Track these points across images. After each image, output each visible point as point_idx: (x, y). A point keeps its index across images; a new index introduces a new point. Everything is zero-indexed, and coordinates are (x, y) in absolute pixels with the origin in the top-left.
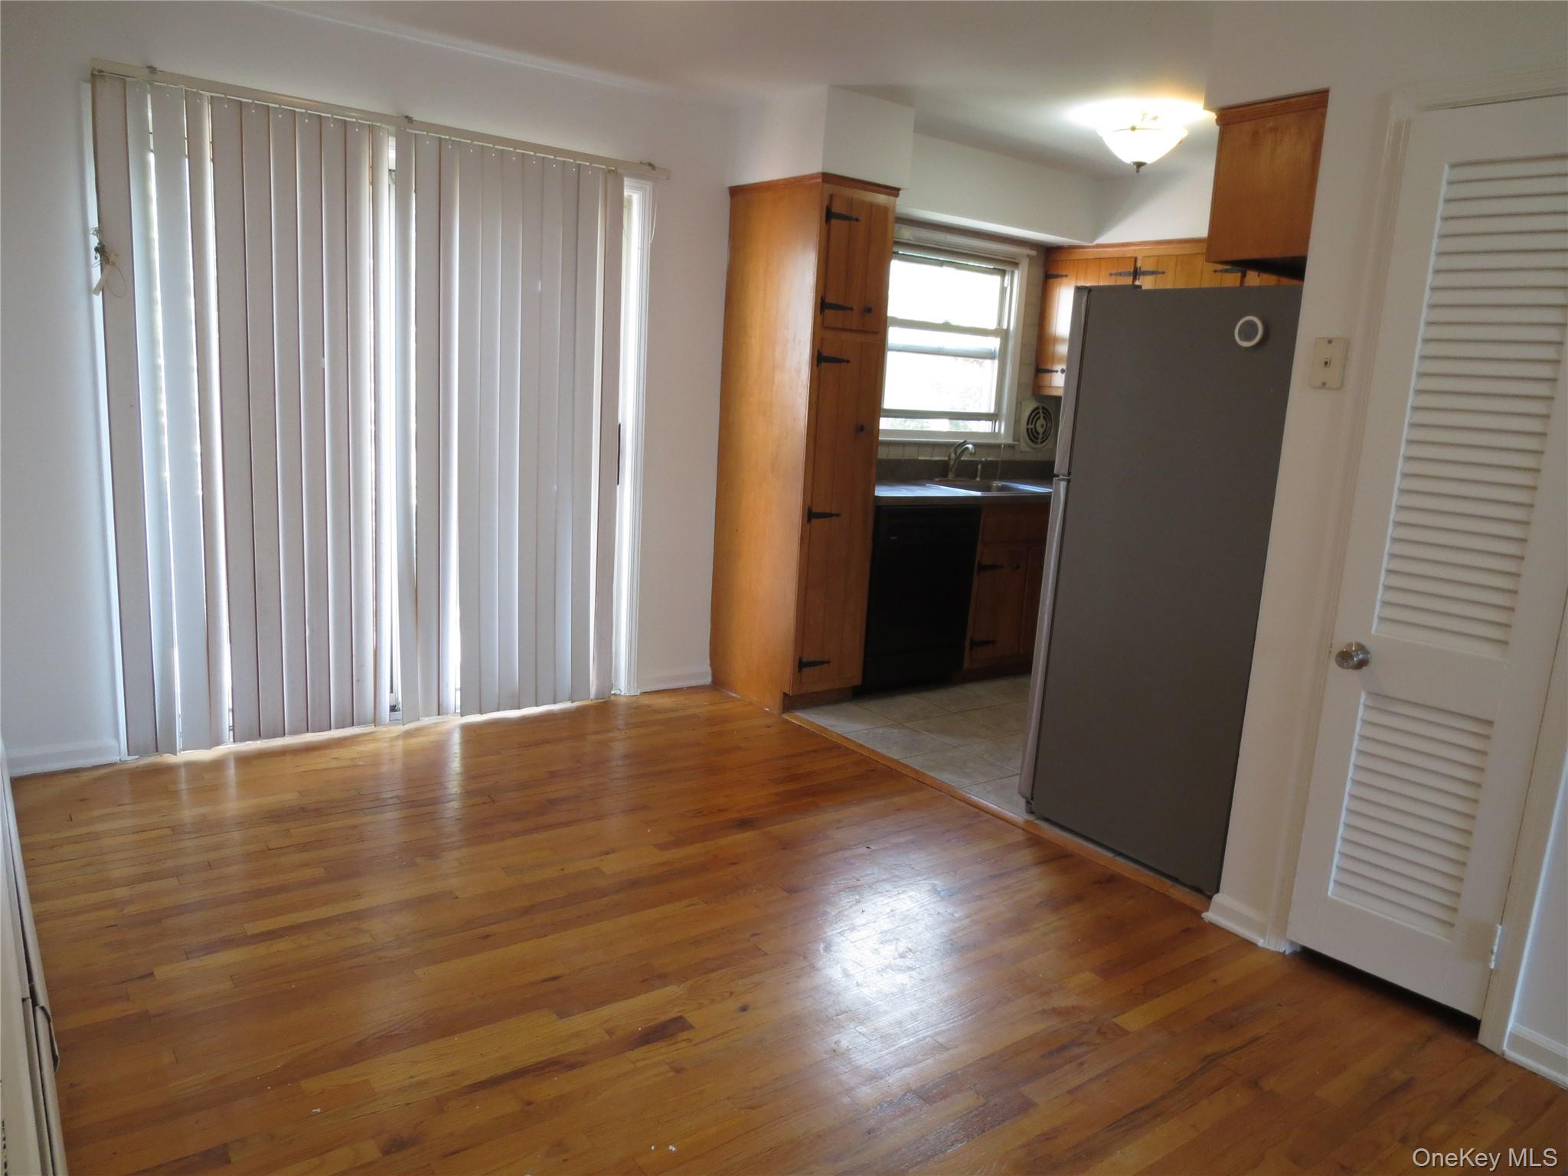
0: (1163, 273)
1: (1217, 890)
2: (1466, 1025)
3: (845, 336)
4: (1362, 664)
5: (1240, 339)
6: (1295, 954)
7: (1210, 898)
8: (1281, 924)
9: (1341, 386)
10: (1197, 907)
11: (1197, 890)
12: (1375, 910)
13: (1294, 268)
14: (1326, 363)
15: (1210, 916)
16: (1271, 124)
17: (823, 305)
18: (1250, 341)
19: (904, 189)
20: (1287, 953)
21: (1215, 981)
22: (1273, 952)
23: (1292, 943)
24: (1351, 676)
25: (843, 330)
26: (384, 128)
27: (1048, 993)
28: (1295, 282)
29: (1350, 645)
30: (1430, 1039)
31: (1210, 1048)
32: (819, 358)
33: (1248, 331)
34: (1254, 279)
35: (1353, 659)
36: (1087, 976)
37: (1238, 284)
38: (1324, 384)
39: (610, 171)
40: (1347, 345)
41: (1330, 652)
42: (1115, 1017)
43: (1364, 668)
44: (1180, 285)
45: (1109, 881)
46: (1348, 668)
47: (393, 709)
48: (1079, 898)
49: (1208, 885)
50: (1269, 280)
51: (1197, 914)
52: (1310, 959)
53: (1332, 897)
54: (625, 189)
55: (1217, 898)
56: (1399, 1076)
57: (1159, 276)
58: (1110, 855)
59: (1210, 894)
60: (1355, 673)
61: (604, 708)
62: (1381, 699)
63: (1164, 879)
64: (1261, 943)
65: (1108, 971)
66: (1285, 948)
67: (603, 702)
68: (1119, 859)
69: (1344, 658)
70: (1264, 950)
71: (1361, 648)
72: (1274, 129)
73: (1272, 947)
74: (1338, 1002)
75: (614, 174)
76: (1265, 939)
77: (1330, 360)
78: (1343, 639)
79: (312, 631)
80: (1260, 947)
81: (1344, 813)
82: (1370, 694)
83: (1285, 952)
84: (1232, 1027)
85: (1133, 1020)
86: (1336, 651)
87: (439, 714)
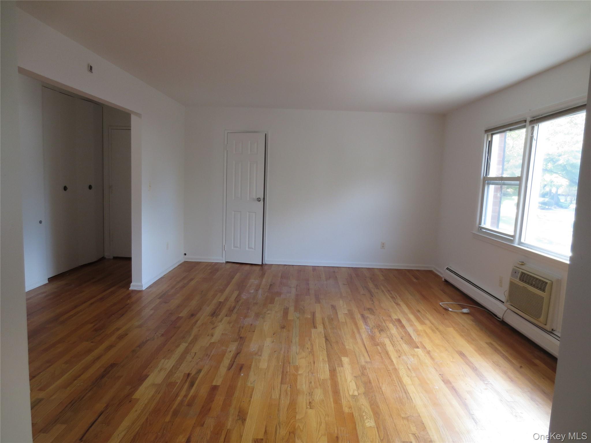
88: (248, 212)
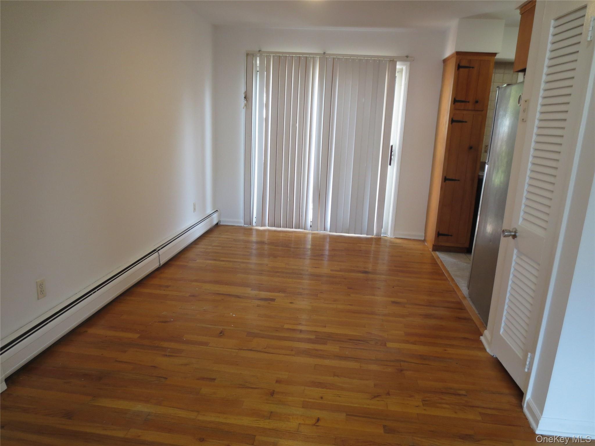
1: (486, 328)
3: (465, 112)
4: (516, 237)
6: (496, 358)
9: (526, 120)
12: (511, 344)
14: (524, 111)
15: (482, 338)
17: (455, 101)
19: (498, 53)
25: (464, 110)
26: (317, 57)
32: (452, 121)
38: (523, 120)
39: (391, 60)
40: (529, 101)
42: (389, 342)
43: (515, 239)
47: (311, 226)
48: (441, 318)
53: (501, 334)
54: (397, 66)
55: (485, 331)
61: (378, 240)
62: (519, 253)
64: (488, 350)
66: (493, 354)
67: (379, 238)
71: (516, 230)
73: (491, 354)
75: (393, 62)
77: (525, 109)
79: (289, 199)
80: (487, 352)
83: (493, 356)
87: (324, 231)
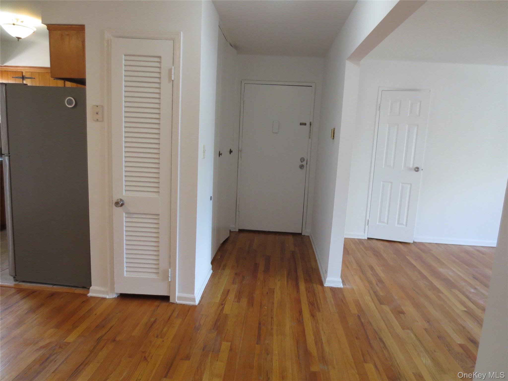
0: (34, 78)
1: (91, 286)
2: (166, 299)
4: (122, 205)
5: (68, 105)
6: (118, 297)
7: (89, 289)
8: (112, 289)
9: (103, 121)
10: (85, 293)
11: (84, 287)
12: (138, 276)
13: (82, 82)
14: (97, 113)
15: (90, 294)
16: (67, 33)
18: (72, 105)
20: (116, 297)
21: (96, 314)
22: (112, 298)
23: (117, 294)
24: (120, 209)
27: (37, 343)
28: (83, 86)
29: (118, 200)
30: (159, 306)
31: (98, 336)
33: (70, 102)
34: (69, 84)
35: (119, 204)
36: (51, 331)
37: (63, 86)
38: (97, 120)
40: (102, 107)
41: (113, 203)
42: (64, 340)
43: (123, 206)
44: (42, 85)
45: (52, 295)
46: (119, 207)
48: (42, 305)
49: (87, 285)
50: (74, 85)
51: (85, 295)
52: (123, 296)
53: (126, 276)
55: (91, 288)
56: (153, 319)
57: (33, 79)
58: (51, 286)
59: (88, 287)
60: (121, 208)
62: (130, 214)
63: (72, 288)
64: (107, 297)
65: (59, 326)
66: (115, 296)
68: (55, 287)
69: (117, 204)
70: (109, 299)
71: (121, 200)
72: (68, 35)
73: (111, 297)
74: (133, 305)
76: (108, 295)
77: (98, 112)
78: (116, 198)
81: (125, 245)
82: (126, 213)
83: (115, 297)
84: (104, 326)
85: (71, 338)
86: (114, 202)
88: (402, 183)
